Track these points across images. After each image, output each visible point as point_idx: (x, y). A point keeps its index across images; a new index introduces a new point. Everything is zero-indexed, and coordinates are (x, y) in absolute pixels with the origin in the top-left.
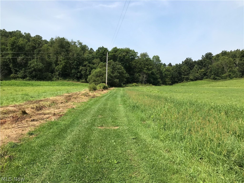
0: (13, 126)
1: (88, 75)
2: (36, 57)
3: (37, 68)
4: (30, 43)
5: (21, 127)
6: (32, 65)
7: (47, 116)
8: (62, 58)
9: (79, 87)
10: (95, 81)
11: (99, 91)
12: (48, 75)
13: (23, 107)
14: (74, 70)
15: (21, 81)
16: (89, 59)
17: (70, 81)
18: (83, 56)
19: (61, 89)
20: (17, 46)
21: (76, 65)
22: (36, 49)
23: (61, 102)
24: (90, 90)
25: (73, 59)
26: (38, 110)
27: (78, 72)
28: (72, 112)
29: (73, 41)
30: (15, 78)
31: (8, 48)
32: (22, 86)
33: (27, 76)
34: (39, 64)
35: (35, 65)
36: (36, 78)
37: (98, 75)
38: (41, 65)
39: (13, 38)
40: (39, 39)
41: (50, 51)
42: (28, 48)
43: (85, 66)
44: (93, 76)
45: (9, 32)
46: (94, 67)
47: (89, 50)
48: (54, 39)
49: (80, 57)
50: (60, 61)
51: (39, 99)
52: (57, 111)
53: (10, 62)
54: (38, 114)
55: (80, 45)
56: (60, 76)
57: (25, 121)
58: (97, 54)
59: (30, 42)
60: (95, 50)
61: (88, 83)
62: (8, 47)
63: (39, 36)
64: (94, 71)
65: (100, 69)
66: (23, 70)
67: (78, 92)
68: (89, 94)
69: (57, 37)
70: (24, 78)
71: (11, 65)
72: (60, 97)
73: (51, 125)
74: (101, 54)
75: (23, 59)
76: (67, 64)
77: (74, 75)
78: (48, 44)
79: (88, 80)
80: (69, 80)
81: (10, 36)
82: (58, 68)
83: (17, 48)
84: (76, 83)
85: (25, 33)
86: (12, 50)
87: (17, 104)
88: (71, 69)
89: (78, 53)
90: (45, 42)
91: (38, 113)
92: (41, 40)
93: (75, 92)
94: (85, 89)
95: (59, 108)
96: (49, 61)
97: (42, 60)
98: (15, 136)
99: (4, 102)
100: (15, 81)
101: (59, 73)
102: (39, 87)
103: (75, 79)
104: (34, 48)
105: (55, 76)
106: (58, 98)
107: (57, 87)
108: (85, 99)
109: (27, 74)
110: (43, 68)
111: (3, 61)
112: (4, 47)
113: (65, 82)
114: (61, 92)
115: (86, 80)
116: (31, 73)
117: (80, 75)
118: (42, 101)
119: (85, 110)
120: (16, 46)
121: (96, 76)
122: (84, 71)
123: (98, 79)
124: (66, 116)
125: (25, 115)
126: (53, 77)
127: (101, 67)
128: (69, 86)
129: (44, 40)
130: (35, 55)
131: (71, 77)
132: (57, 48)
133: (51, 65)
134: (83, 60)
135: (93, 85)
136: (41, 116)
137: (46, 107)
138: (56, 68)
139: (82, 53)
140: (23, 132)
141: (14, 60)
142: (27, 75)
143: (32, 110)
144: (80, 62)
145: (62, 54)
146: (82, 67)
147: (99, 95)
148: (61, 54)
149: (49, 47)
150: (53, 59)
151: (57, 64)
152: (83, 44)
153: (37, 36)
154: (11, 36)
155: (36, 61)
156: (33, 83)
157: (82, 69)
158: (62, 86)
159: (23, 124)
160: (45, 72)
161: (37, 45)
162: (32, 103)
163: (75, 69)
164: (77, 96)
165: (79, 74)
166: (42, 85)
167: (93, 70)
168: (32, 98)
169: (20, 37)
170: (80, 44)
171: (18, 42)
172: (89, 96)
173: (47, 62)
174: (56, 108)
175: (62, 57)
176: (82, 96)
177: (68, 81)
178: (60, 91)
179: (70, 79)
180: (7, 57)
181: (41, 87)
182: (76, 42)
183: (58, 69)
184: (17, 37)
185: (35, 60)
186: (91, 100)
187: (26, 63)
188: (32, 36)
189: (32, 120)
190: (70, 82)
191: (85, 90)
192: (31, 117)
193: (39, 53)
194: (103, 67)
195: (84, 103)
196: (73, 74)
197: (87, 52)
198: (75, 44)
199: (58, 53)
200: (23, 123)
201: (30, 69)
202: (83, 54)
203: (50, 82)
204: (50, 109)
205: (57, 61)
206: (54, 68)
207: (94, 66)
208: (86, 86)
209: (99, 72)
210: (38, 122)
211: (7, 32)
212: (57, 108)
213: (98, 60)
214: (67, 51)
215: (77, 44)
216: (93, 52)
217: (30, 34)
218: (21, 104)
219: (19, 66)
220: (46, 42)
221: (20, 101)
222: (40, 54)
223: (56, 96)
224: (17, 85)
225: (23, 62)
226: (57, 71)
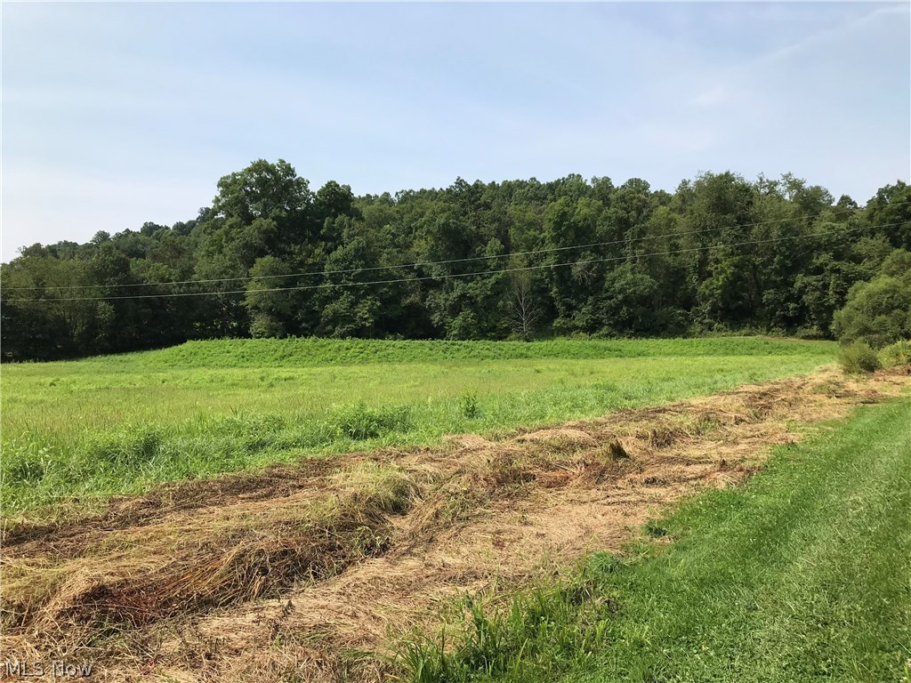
0: (593, 496)
1: (831, 309)
2: (629, 258)
3: (634, 292)
4: (612, 210)
5: (618, 503)
6: (617, 285)
7: (698, 469)
8: (724, 250)
9: (796, 357)
10: (865, 331)
11: (894, 373)
12: (672, 316)
13: (607, 429)
14: (772, 291)
15: (584, 341)
16: (838, 242)
17: (755, 335)
18: (808, 231)
19: (725, 367)
20: (571, 227)
21: (778, 272)
22: (629, 227)
23: (736, 417)
24: (848, 371)
25: (767, 249)
26: (660, 445)
27: (788, 299)
28: (788, 460)
29: (764, 180)
30: (566, 332)
31: (545, 237)
32: (587, 356)
33: (604, 321)
34: (642, 279)
35: (626, 284)
36: (631, 328)
37: (881, 304)
38: (646, 282)
39: (559, 201)
40: (639, 192)
41: (678, 228)
42: (605, 228)
43: (819, 270)
44: (857, 309)
45: (548, 184)
46: (860, 273)
47: (834, 204)
48: (691, 185)
49: (798, 240)
50: (717, 261)
51: (653, 405)
52: (729, 452)
53: (552, 279)
54: (663, 460)
55: (795, 192)
56: (715, 318)
57: (626, 481)
58: (871, 217)
59: (609, 205)
60: (862, 203)
61: (833, 339)
62: (546, 234)
63: (638, 181)
64: (860, 288)
65: (889, 280)
66: (589, 302)
67: (793, 378)
68: (843, 387)
69: (703, 175)
70: (591, 328)
71: (555, 289)
72: (729, 399)
73: (720, 505)
74: (891, 212)
75: (589, 267)
76: (741, 269)
77: (773, 312)
78: (673, 205)
79: (832, 327)
80: (754, 332)
81: (550, 197)
82: (707, 287)
83: (571, 234)
84: (781, 341)
85: (595, 180)
86: (555, 240)
87: (587, 419)
88: (759, 287)
89: (787, 225)
90: (659, 199)
91: (663, 457)
92: (646, 195)
93: (781, 378)
94: (824, 367)
95: (735, 443)
96: (676, 264)
97: (651, 263)
98: (606, 532)
99: (550, 411)
100: (567, 342)
101: (714, 305)
102: (644, 358)
103: (775, 325)
104: (624, 224)
105: (699, 319)
106: (721, 401)
107: (709, 360)
108: (835, 410)
109: (602, 316)
110: (655, 291)
111: (532, 280)
112: (534, 236)
113: (738, 338)
114: (728, 378)
115: (824, 327)
116: (614, 311)
117: (795, 309)
118: (664, 411)
119: (846, 454)
120: (569, 227)
121: (874, 308)
122: (814, 290)
123: (881, 324)
124: (770, 473)
125: (621, 462)
126: (691, 322)
127: (893, 268)
128: (751, 354)
129: (656, 192)
130: (628, 249)
131: (760, 319)
132: (705, 214)
133: (683, 277)
134: (807, 247)
135: (859, 348)
136: (675, 468)
137: (687, 436)
138: (702, 288)
139: (803, 223)
140: (630, 522)
141: (562, 274)
142: (602, 319)
143: (642, 444)
144: (797, 256)
145: (723, 234)
146: (805, 278)
147: (894, 392)
148: (718, 234)
149: (675, 215)
150: (691, 257)
151: (703, 275)
152: (806, 186)
153: (631, 181)
154: (552, 197)
155: (632, 269)
156: (623, 346)
157: (806, 287)
158: (727, 354)
159: (620, 492)
160: (662, 305)
161: (633, 213)
162: (634, 417)
163: (775, 285)
164: (797, 396)
165: (792, 306)
166: (651, 351)
167: (858, 284)
168: (628, 398)
169: (579, 196)
170: (796, 185)
171: (574, 211)
172: (848, 394)
173: (667, 268)
174: (722, 442)
175: (722, 246)
176: (818, 397)
177: (749, 335)
178: (725, 376)
179: (757, 328)
180: (543, 267)
181: (650, 359)
182: (776, 184)
183: (707, 292)
184: (571, 196)
185: (628, 266)
186: (860, 413)
187: (600, 279)
188: (615, 187)
189: (647, 482)
190: (758, 338)
191: (826, 370)
192: (642, 471)
193: (641, 241)
194: (904, 271)
195: (833, 427)
196: (768, 306)
197: (826, 213)
198: (772, 191)
199: (706, 234)
200: (619, 489)
201: (611, 298)
202: (810, 224)
203: (679, 340)
204: (701, 443)
205: (703, 262)
206: (694, 287)
207: (860, 268)
208: (823, 353)
209: (886, 292)
210: (669, 488)
211: (541, 186)
212: (726, 443)
213: (879, 241)
214: (742, 220)
215: (780, 188)
216: (852, 213)
217: (608, 179)
218: (599, 419)
219: (577, 291)
220: (663, 198)
221: (592, 409)
222: (643, 245)
223: (710, 395)
224: (573, 354)
225: (589, 276)
226: (705, 299)
